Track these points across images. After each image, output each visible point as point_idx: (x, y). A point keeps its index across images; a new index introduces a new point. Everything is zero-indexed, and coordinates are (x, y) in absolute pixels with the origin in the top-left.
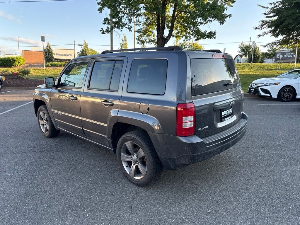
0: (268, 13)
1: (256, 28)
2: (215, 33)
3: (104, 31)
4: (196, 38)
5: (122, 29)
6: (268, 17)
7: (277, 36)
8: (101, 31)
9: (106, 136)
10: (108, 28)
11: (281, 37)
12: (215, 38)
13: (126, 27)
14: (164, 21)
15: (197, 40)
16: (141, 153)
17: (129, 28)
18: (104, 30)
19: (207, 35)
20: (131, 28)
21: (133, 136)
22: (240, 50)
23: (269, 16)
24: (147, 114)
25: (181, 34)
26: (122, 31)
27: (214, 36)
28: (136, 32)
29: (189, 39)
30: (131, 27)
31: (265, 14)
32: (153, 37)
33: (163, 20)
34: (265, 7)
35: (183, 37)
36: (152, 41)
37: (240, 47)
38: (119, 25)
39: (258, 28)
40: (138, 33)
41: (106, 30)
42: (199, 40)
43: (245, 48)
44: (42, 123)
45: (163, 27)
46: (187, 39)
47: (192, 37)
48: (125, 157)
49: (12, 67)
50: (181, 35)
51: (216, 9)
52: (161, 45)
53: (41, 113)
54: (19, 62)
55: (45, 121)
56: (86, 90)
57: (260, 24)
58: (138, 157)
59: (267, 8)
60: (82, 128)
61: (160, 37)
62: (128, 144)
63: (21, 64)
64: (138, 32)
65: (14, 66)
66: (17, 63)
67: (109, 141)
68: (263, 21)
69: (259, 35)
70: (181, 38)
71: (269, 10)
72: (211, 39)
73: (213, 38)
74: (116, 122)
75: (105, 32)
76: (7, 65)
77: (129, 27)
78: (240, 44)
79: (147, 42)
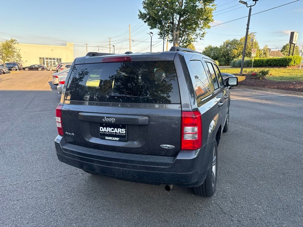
49: (287, 66)
54: (295, 61)
63: (297, 64)
65: (288, 65)
66: (293, 62)
76: (283, 65)
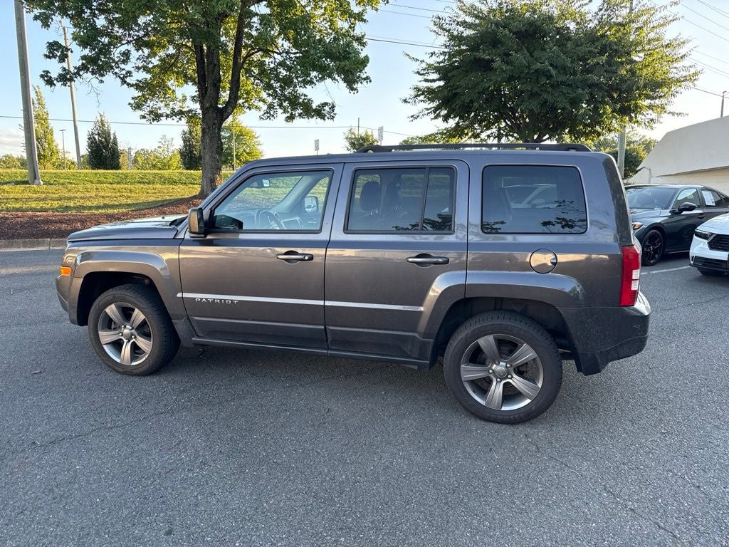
0: (422, 72)
1: (405, 101)
2: (333, 107)
3: (51, 77)
4: (289, 115)
5: (103, 79)
6: (426, 80)
7: (446, 118)
8: (42, 76)
9: (416, 335)
10: (64, 69)
11: (452, 123)
12: (333, 118)
13: (116, 73)
14: (216, 68)
15: (291, 118)
16: (526, 353)
17: (122, 76)
18: (54, 75)
19: (315, 110)
20: (126, 77)
21: (506, 322)
22: (348, 144)
23: (426, 77)
24: (553, 272)
25: (247, 101)
26: (102, 82)
27: (332, 114)
28: (132, 88)
29: (273, 116)
30: (129, 74)
31: (418, 73)
32: (181, 104)
33: (215, 65)
34: (417, 60)
35: (250, 109)
36: (181, 113)
37: (346, 138)
38: (98, 64)
39: (409, 101)
40: (137, 89)
41: (60, 75)
42: (294, 118)
43: (358, 140)
44: (114, 338)
45: (216, 82)
46: (268, 115)
47: (280, 111)
48: (470, 372)
50: (246, 105)
51: (349, 58)
52: (214, 124)
53: (112, 310)
55: (126, 331)
56: (339, 235)
57: (413, 93)
58: (511, 366)
59: (422, 61)
60: (323, 327)
61: (211, 105)
62: (487, 342)
64: (137, 86)
67: (423, 345)
68: (418, 89)
69: (412, 116)
70: (245, 110)
71: (424, 65)
72: (324, 119)
73: (328, 118)
74: (461, 297)
75: (55, 82)
77: (124, 72)
78: (346, 130)
79: (167, 116)
